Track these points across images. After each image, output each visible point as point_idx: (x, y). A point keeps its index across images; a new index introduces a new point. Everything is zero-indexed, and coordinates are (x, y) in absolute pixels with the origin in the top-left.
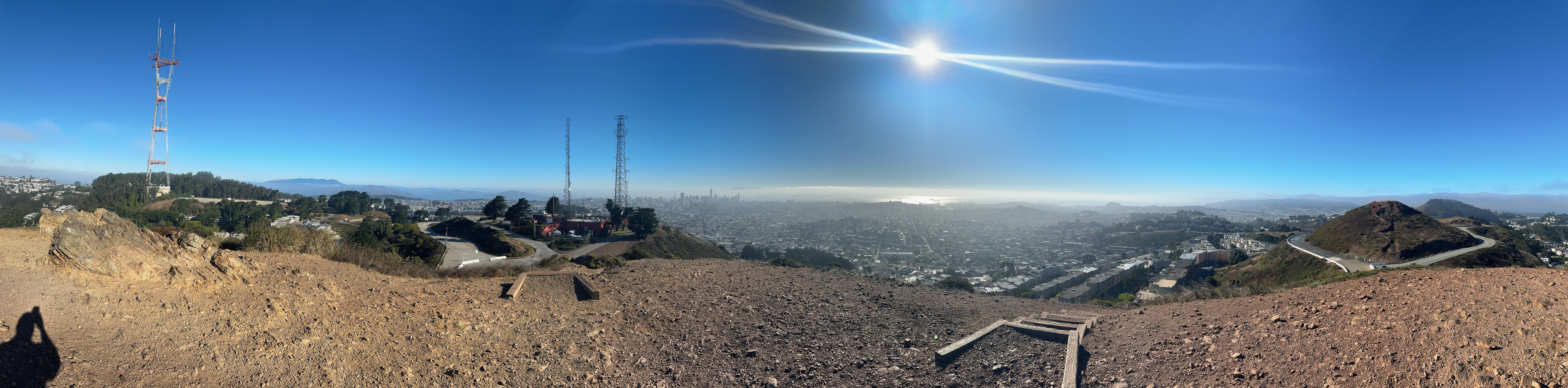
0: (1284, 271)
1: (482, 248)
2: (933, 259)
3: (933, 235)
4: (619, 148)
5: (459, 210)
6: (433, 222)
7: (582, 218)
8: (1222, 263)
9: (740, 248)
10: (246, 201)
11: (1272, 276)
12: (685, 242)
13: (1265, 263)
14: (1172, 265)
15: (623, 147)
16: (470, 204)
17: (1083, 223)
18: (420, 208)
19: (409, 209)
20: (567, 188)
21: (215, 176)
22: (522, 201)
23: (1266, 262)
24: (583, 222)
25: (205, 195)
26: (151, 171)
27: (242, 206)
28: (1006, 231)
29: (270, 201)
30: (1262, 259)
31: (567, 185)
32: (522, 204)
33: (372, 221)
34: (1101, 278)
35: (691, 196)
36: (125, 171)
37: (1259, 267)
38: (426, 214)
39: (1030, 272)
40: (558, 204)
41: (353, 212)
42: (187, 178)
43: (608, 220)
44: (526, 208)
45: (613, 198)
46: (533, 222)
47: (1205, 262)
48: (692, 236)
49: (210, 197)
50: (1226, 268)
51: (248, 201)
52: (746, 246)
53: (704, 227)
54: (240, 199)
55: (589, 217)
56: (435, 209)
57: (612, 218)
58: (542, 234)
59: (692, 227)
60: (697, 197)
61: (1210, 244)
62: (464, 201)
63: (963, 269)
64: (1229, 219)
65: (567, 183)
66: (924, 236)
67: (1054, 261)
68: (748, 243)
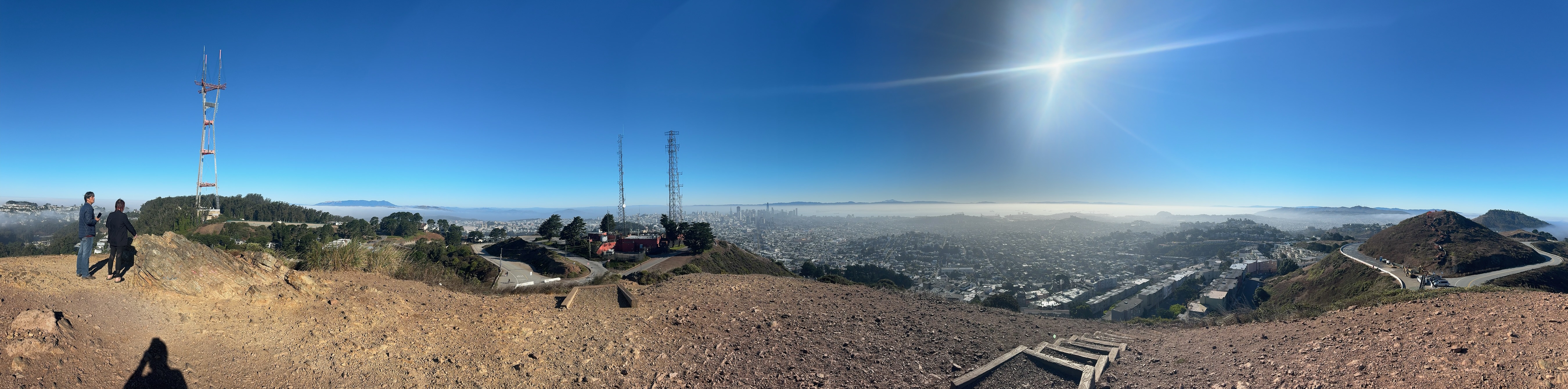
0: (1337, 281)
1: (537, 269)
2: (993, 274)
3: (993, 248)
4: (671, 163)
5: (514, 230)
6: (487, 244)
7: (637, 235)
8: (1270, 274)
9: (799, 265)
10: (296, 224)
11: (1324, 286)
12: (742, 258)
13: (1316, 273)
14: (1224, 276)
15: (675, 162)
16: (525, 224)
17: (1134, 234)
18: (474, 229)
19: (463, 230)
20: (621, 205)
21: (264, 199)
22: (577, 220)
23: (1318, 272)
24: (639, 239)
25: (256, 219)
26: (200, 194)
27: (292, 230)
28: (1061, 242)
29: (322, 223)
30: (1313, 269)
31: (621, 202)
32: (578, 222)
33: (426, 243)
34: (1153, 289)
35: (747, 210)
36: (173, 195)
37: (1310, 277)
38: (481, 235)
39: (1085, 284)
40: (613, 221)
41: (406, 234)
42: (237, 200)
43: (664, 236)
44: (581, 226)
45: (668, 215)
46: (588, 241)
47: (1255, 272)
48: (750, 252)
49: (261, 221)
50: (1276, 278)
51: (299, 224)
52: (805, 264)
53: (761, 242)
54: (291, 222)
55: (645, 233)
56: (490, 229)
57: (667, 234)
58: (597, 253)
59: (750, 242)
60: (754, 211)
61: (1260, 254)
62: (519, 221)
63: (1021, 283)
64: (1278, 228)
65: (621, 199)
66: (985, 250)
67: (1107, 273)
68: (808, 260)
